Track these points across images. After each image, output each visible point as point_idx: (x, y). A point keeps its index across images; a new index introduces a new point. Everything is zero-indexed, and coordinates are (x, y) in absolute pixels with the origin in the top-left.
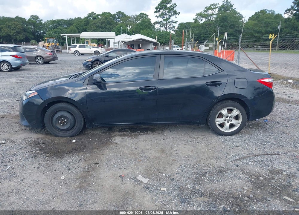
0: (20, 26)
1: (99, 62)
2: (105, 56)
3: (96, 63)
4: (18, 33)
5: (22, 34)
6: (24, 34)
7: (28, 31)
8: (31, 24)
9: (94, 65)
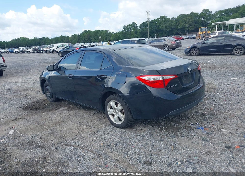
0: (192, 20)
1: (196, 48)
2: (202, 43)
3: (193, 50)
4: (190, 25)
5: (193, 26)
6: (195, 26)
7: (198, 23)
8: (202, 17)
9: (192, 52)
